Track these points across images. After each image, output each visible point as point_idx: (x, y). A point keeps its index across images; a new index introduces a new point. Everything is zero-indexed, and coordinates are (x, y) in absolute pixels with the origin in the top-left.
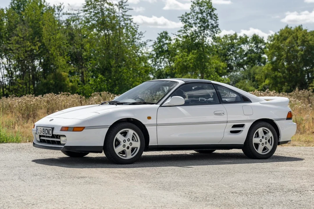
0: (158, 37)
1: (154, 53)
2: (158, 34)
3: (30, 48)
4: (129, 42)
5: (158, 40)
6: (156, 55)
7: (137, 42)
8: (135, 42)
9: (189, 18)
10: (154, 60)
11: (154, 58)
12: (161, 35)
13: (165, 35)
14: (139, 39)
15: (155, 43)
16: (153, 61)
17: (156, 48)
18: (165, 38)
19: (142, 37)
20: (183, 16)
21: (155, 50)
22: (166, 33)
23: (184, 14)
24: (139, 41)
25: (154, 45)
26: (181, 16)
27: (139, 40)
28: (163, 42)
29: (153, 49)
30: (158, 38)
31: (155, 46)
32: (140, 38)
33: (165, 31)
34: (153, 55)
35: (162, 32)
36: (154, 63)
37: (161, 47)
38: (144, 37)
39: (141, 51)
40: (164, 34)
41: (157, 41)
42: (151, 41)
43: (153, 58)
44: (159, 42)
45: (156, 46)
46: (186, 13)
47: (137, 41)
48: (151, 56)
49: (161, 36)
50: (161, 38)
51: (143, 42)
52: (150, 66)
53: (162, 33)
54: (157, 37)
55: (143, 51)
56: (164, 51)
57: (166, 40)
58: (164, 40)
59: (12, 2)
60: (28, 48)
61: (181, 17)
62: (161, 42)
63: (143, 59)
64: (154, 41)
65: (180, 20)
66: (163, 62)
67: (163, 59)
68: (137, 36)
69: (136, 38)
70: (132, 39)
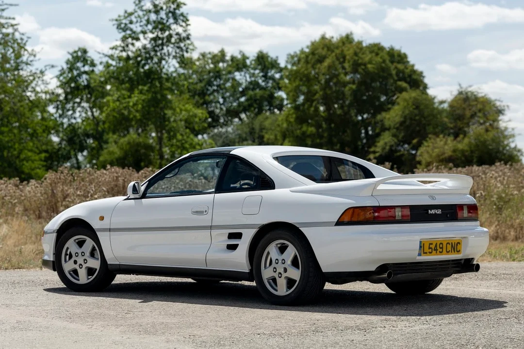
1: (60, 91)
2: (69, 53)
4: (8, 70)
5: (69, 66)
6: (64, 95)
7: (26, 70)
8: (22, 69)
9: (131, 22)
10: (60, 107)
11: (61, 101)
12: (75, 55)
13: (82, 56)
14: (30, 64)
15: (62, 73)
16: (57, 108)
17: (64, 80)
18: (82, 61)
19: (36, 61)
20: (119, 19)
21: (62, 85)
22: (85, 51)
23: (122, 13)
24: (30, 68)
25: (61, 75)
26: (116, 17)
27: (29, 66)
28: (78, 69)
29: (59, 84)
30: (68, 62)
31: (61, 78)
32: (31, 61)
33: (82, 46)
34: (58, 95)
35: (77, 49)
36: (60, 112)
37: (73, 79)
38: (38, 60)
39: (33, 88)
40: (79, 54)
41: (65, 66)
42: (53, 66)
43: (58, 103)
44: (71, 70)
45: (64, 78)
46: (126, 12)
48: (54, 98)
49: (73, 57)
50: (74, 60)
51: (37, 69)
52: (52, 118)
53: (75, 52)
54: (65, 59)
55: (38, 89)
56: (81, 87)
57: (84, 66)
58: (79, 65)
61: (116, 20)
62: (74, 68)
63: (38, 105)
64: (60, 68)
65: (114, 25)
66: (79, 109)
67: (79, 103)
68: (24, 59)
69: (22, 62)
70: (14, 64)
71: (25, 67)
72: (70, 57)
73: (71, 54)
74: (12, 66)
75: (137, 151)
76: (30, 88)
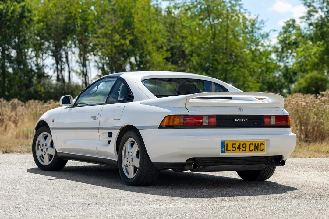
0: (284, 26)
1: (279, 46)
3: (119, 43)
4: (247, 33)
5: (284, 30)
6: (281, 48)
7: (257, 33)
8: (255, 32)
12: (288, 23)
13: (292, 24)
14: (260, 29)
15: (280, 34)
16: (278, 56)
18: (292, 27)
19: (264, 27)
21: (281, 42)
22: (294, 21)
24: (259, 32)
25: (279, 36)
28: (290, 32)
29: (278, 41)
30: (284, 28)
31: (280, 38)
32: (261, 27)
33: (292, 18)
34: (278, 48)
36: (279, 58)
37: (286, 39)
38: (266, 26)
40: (291, 22)
41: (282, 30)
42: (275, 30)
43: (278, 53)
44: (285, 32)
48: (275, 50)
49: (287, 25)
50: (288, 27)
51: (264, 32)
52: (274, 62)
53: (288, 21)
54: (282, 26)
55: (265, 44)
56: (291, 43)
57: (293, 30)
58: (291, 29)
60: (117, 42)
62: (287, 31)
63: (267, 54)
64: (279, 31)
65: (302, 3)
66: (291, 57)
67: (291, 53)
68: (257, 25)
69: (256, 28)
70: (250, 29)
71: (257, 31)
73: (286, 23)
74: (249, 30)
75: (316, 83)
76: (260, 44)
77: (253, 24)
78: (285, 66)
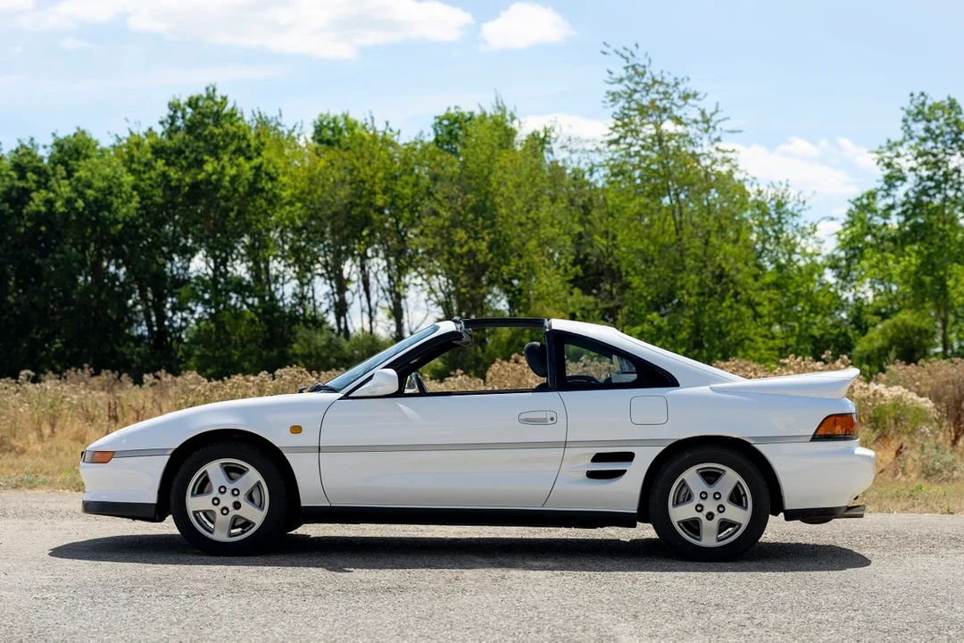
0: (850, 210)
1: (841, 254)
2: (850, 201)
3: (465, 249)
4: (768, 224)
5: (852, 218)
6: (845, 258)
7: (792, 224)
9: (898, 156)
11: (842, 268)
12: (858, 203)
13: (869, 204)
14: (797, 215)
15: (844, 227)
16: (838, 276)
17: (845, 239)
19: (805, 210)
20: (880, 150)
21: (844, 246)
23: (884, 143)
25: (842, 231)
26: (876, 148)
27: (795, 218)
29: (839, 243)
30: (850, 214)
31: (842, 236)
32: (799, 211)
34: (839, 260)
35: (859, 196)
36: (841, 282)
38: (810, 208)
39: (801, 248)
40: (865, 201)
43: (840, 270)
44: (853, 223)
46: (889, 141)
47: (790, 221)
49: (857, 206)
50: (858, 211)
51: (806, 222)
53: (858, 199)
54: (846, 209)
55: (809, 250)
59: (436, 124)
60: (461, 246)
61: (877, 153)
63: (814, 269)
64: (841, 221)
65: (873, 159)
68: (789, 207)
69: (786, 212)
70: (774, 216)
72: (853, 207)
73: (854, 203)
74: (771, 218)
75: (907, 338)
76: (798, 250)
77: (780, 205)
78: (857, 300)
